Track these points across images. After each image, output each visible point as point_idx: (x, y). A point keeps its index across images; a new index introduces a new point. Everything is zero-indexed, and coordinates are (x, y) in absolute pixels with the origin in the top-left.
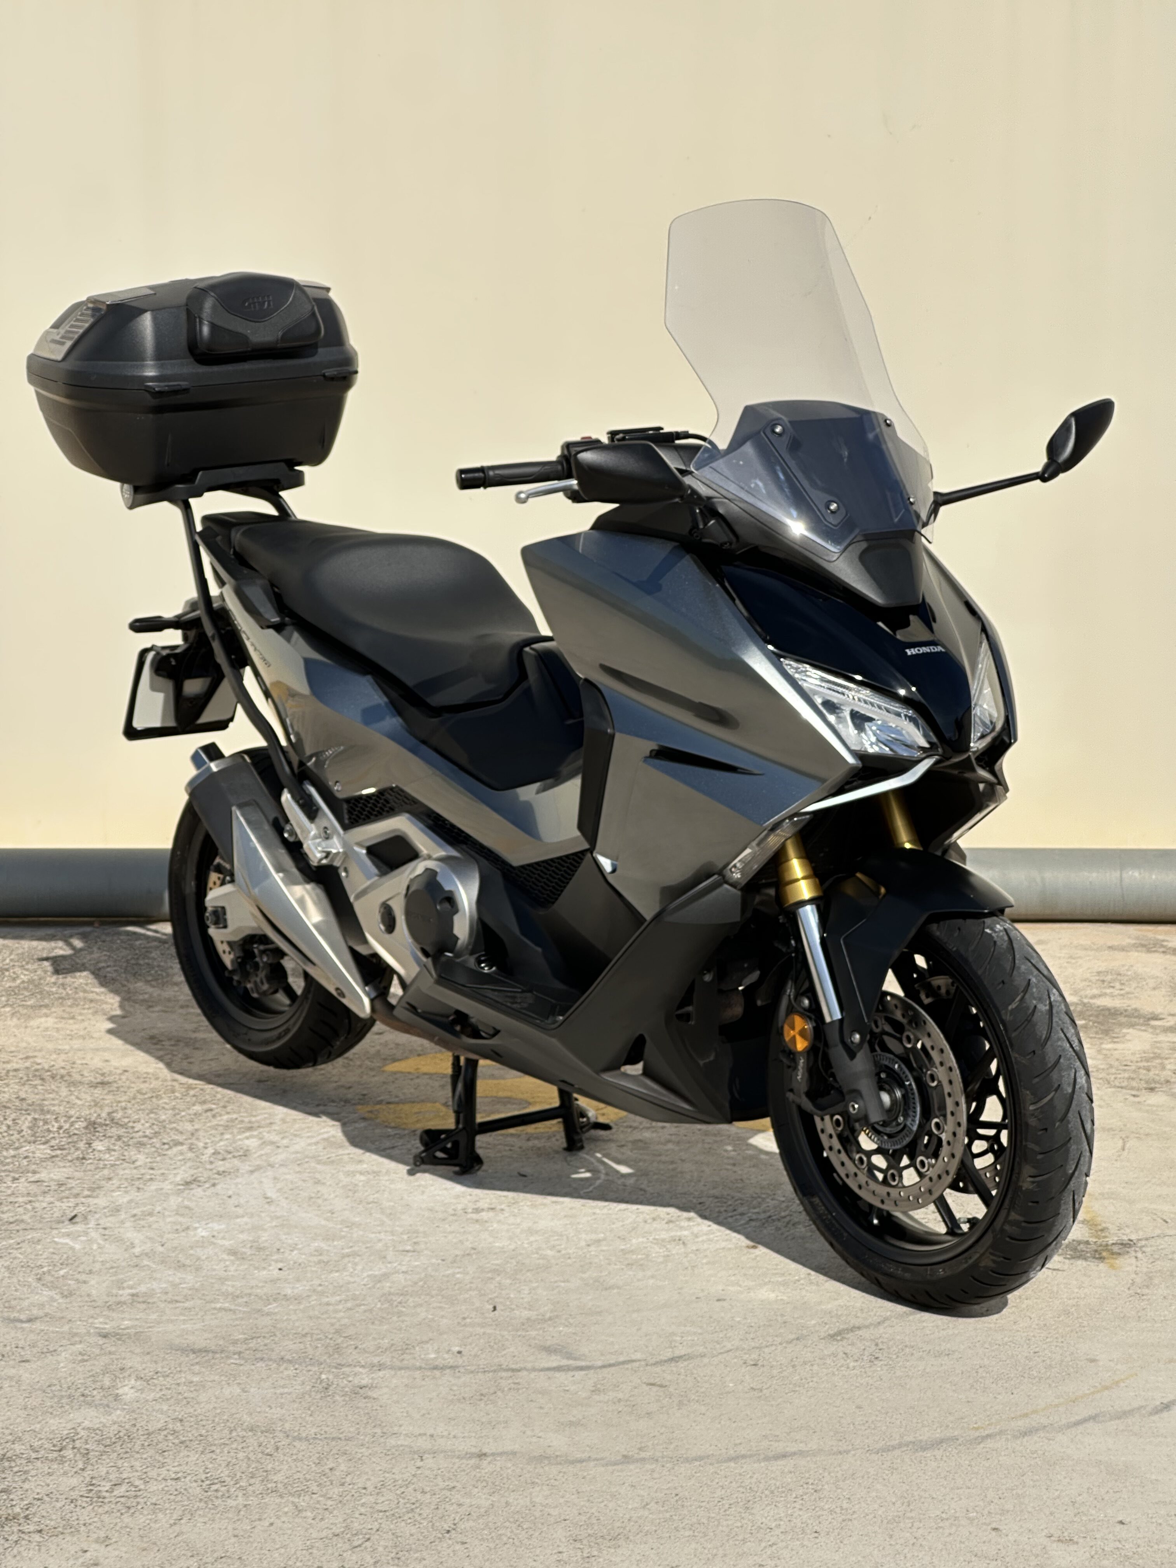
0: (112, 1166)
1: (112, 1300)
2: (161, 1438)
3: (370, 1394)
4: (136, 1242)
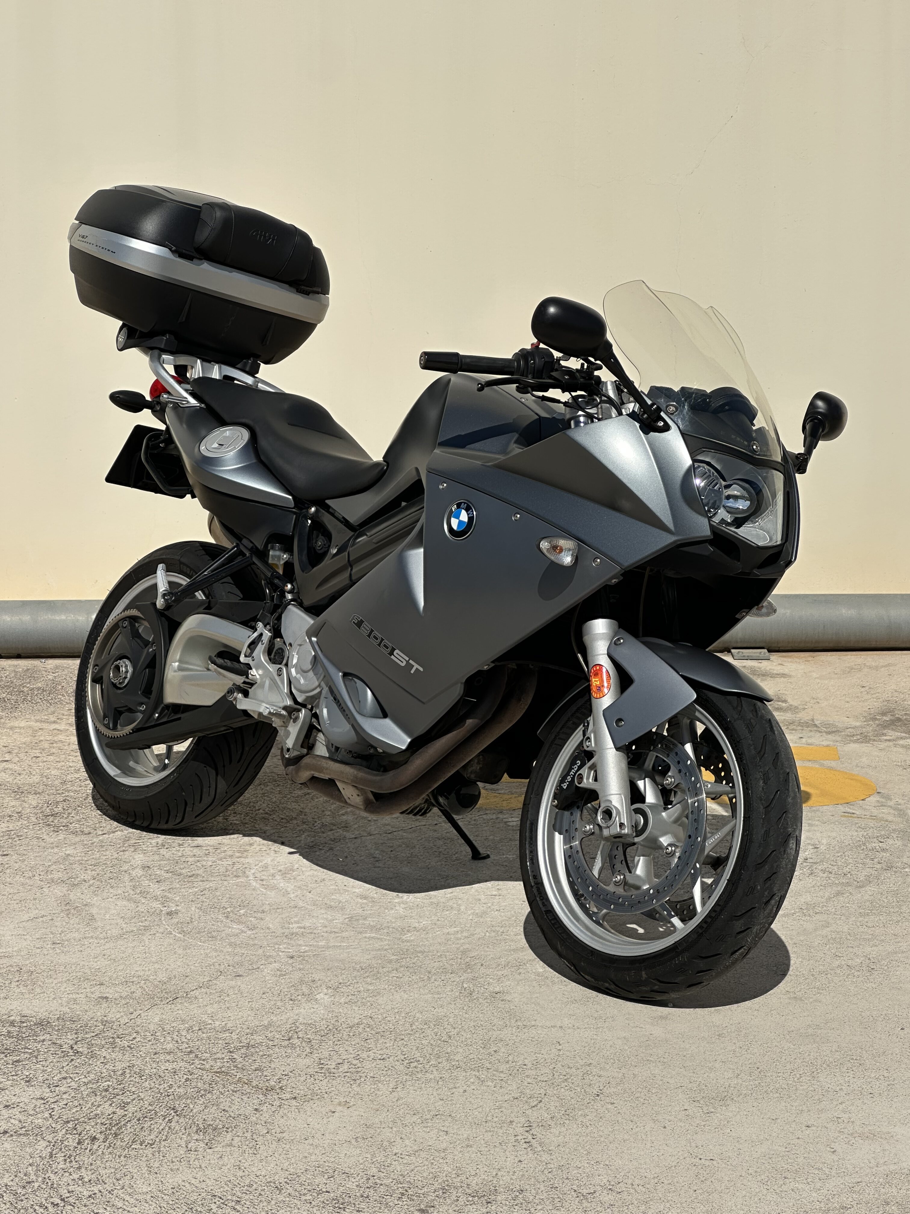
1: (287, 931)
3: (504, 998)
4: (289, 889)
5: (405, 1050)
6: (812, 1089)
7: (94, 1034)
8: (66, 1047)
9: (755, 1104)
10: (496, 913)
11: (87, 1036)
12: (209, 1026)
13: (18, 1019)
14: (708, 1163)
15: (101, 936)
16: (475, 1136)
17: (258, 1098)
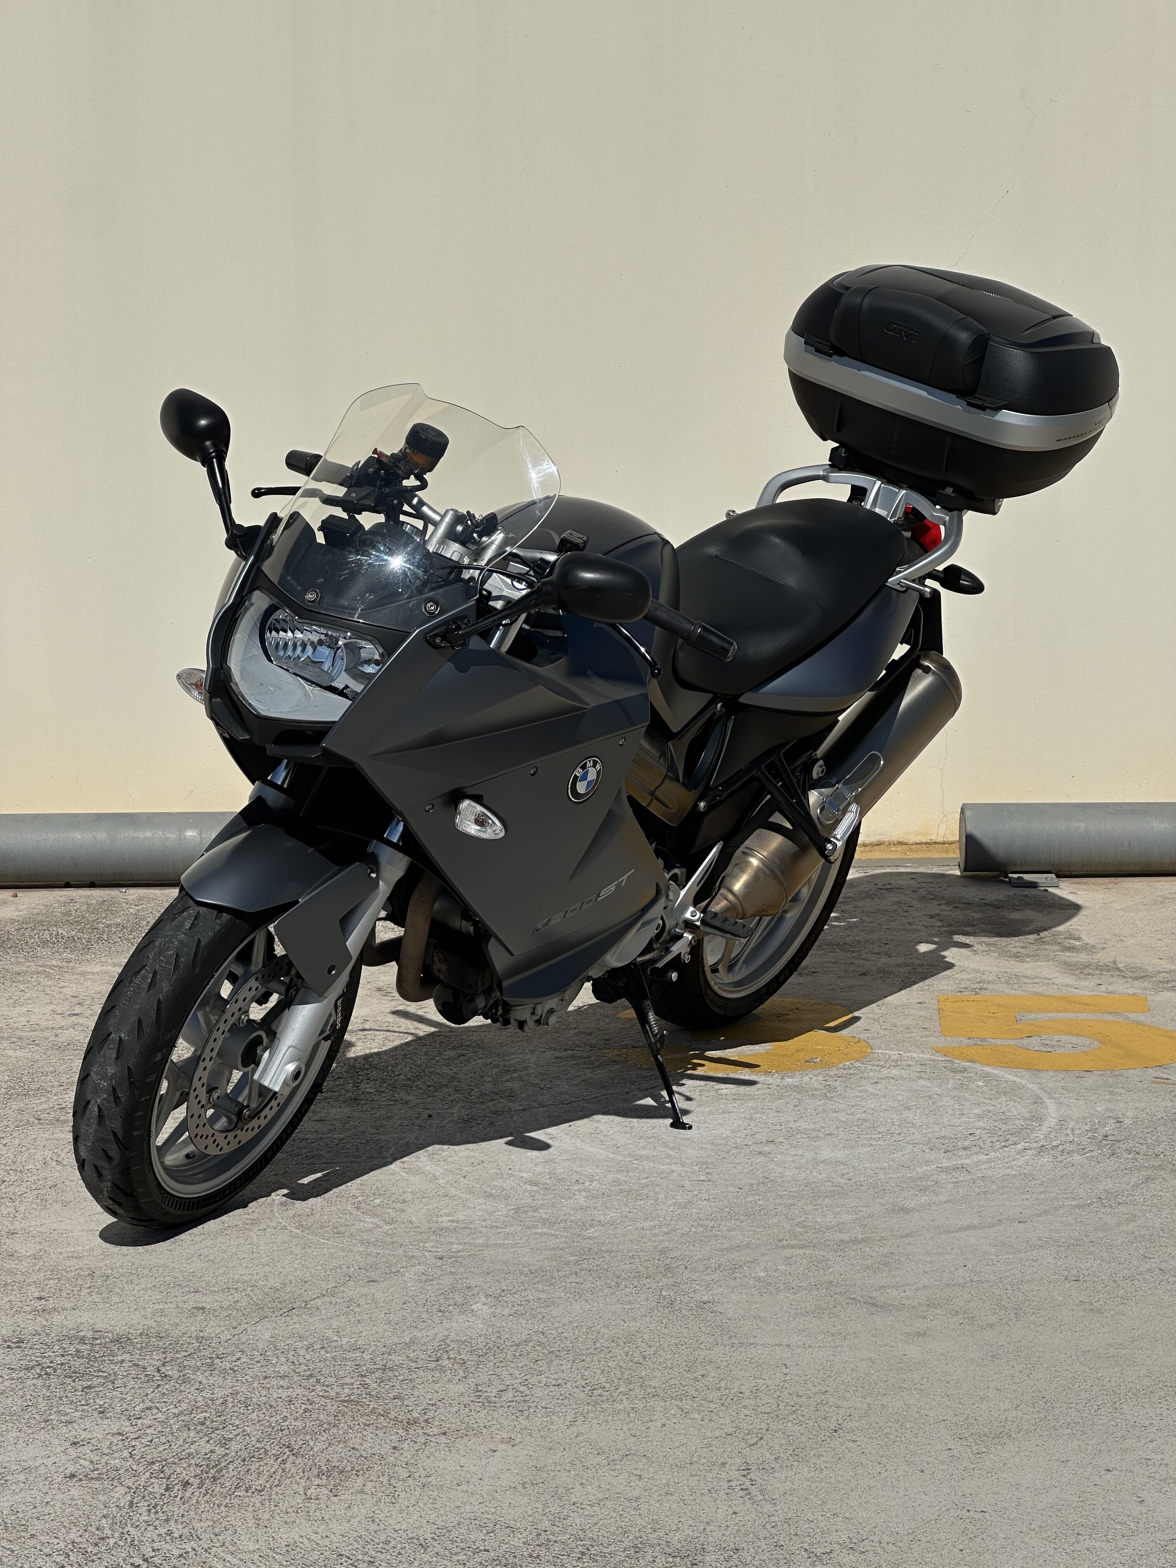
0: (387, 1106)
1: (434, 1226)
2: (529, 1349)
3: (715, 1308)
4: (437, 1174)
5: (587, 1373)
6: (1114, 1423)
7: (186, 1354)
8: (150, 1370)
9: (1039, 1442)
10: (704, 1203)
11: (178, 1356)
12: (334, 1344)
13: (90, 1334)
14: (978, 1516)
16: (676, 1480)
17: (398, 1433)
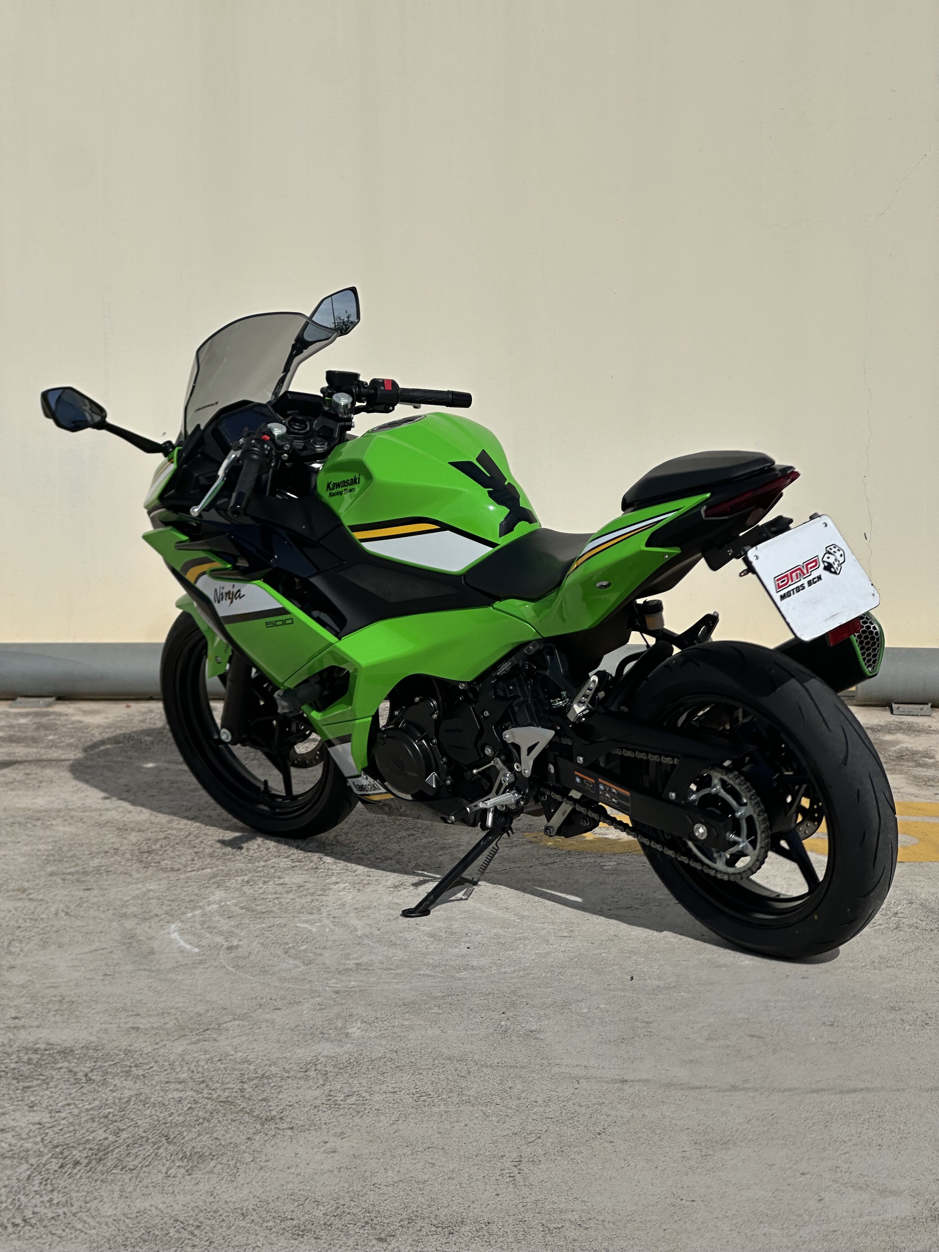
0: (338, 874)
1: (341, 967)
2: (381, 1064)
3: (538, 1036)
4: (358, 927)
5: (419, 1084)
7: (112, 1063)
8: (80, 1075)
11: (105, 1064)
12: (230, 1057)
13: (43, 1046)
14: (688, 1204)
15: (153, 969)
16: (461, 1169)
17: (255, 1127)
